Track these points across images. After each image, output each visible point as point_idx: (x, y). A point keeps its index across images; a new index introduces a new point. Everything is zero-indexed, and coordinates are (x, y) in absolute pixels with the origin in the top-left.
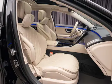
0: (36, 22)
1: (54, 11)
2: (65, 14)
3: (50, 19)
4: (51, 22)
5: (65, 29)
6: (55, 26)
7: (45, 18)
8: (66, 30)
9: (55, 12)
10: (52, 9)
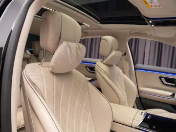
0: (94, 58)
1: (134, 37)
2: (170, 46)
3: (125, 54)
4: (128, 60)
5: (160, 78)
6: (136, 69)
7: (114, 53)
8: (163, 79)
9: (136, 39)
10: (131, 34)
